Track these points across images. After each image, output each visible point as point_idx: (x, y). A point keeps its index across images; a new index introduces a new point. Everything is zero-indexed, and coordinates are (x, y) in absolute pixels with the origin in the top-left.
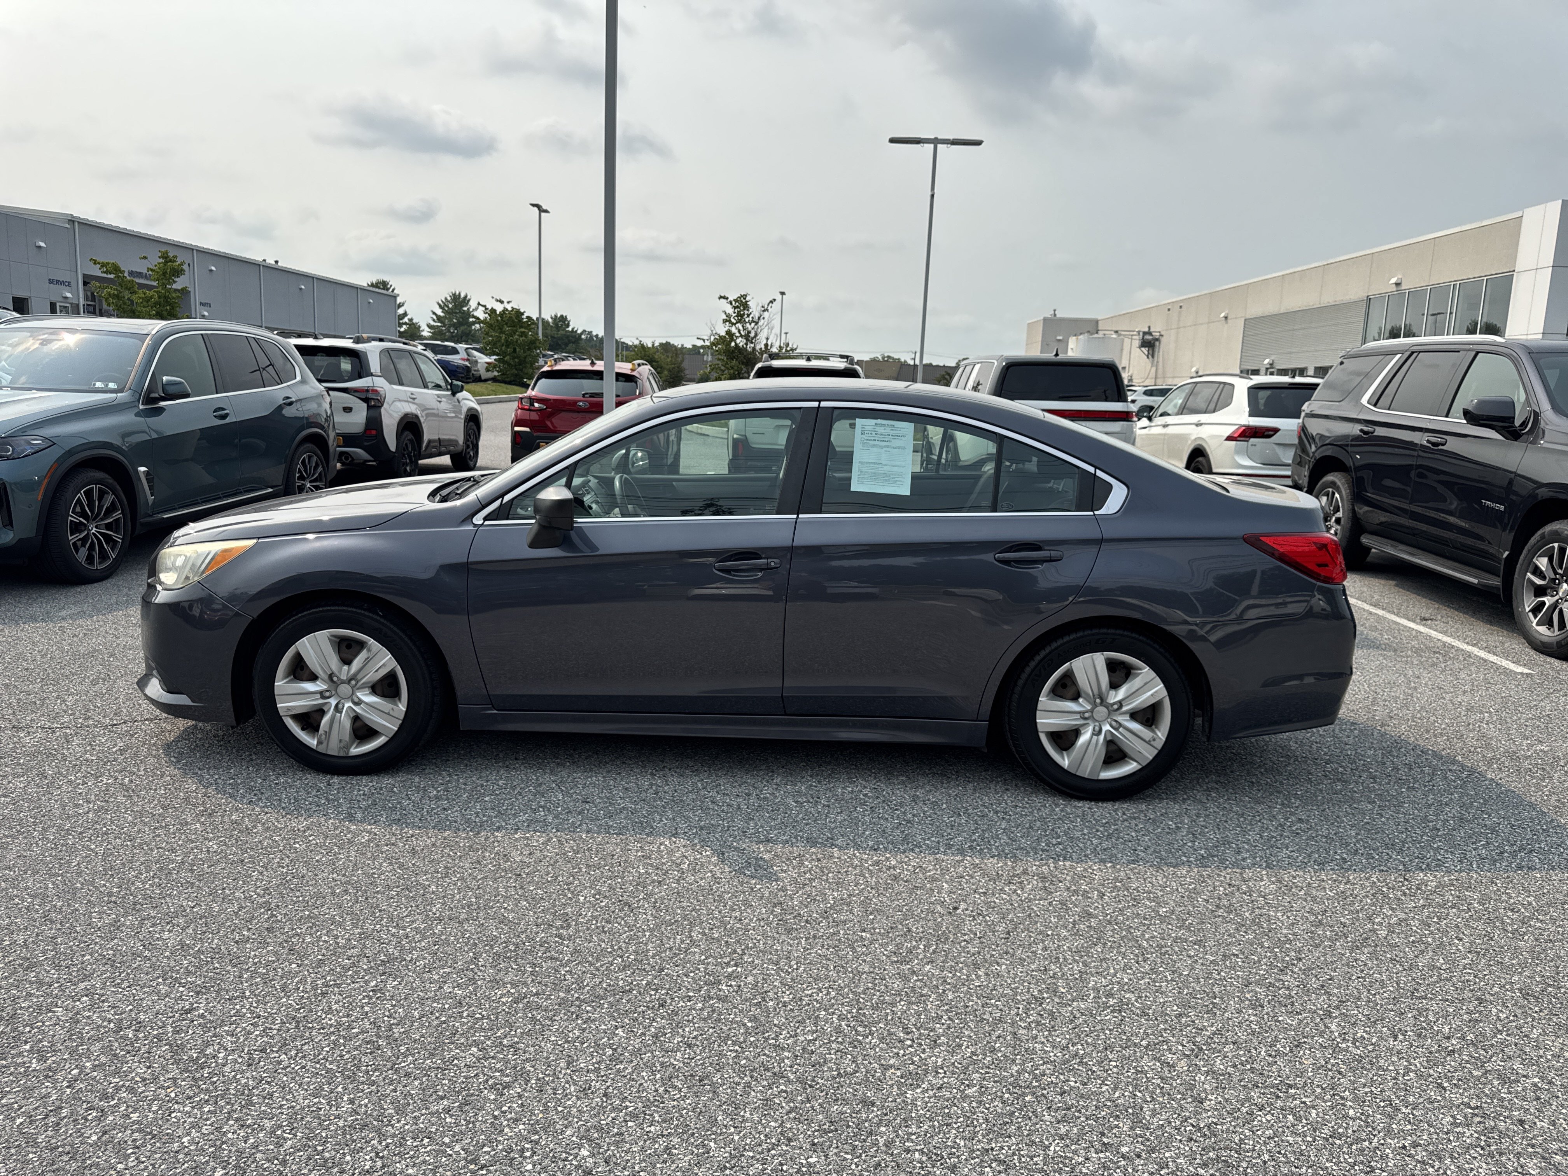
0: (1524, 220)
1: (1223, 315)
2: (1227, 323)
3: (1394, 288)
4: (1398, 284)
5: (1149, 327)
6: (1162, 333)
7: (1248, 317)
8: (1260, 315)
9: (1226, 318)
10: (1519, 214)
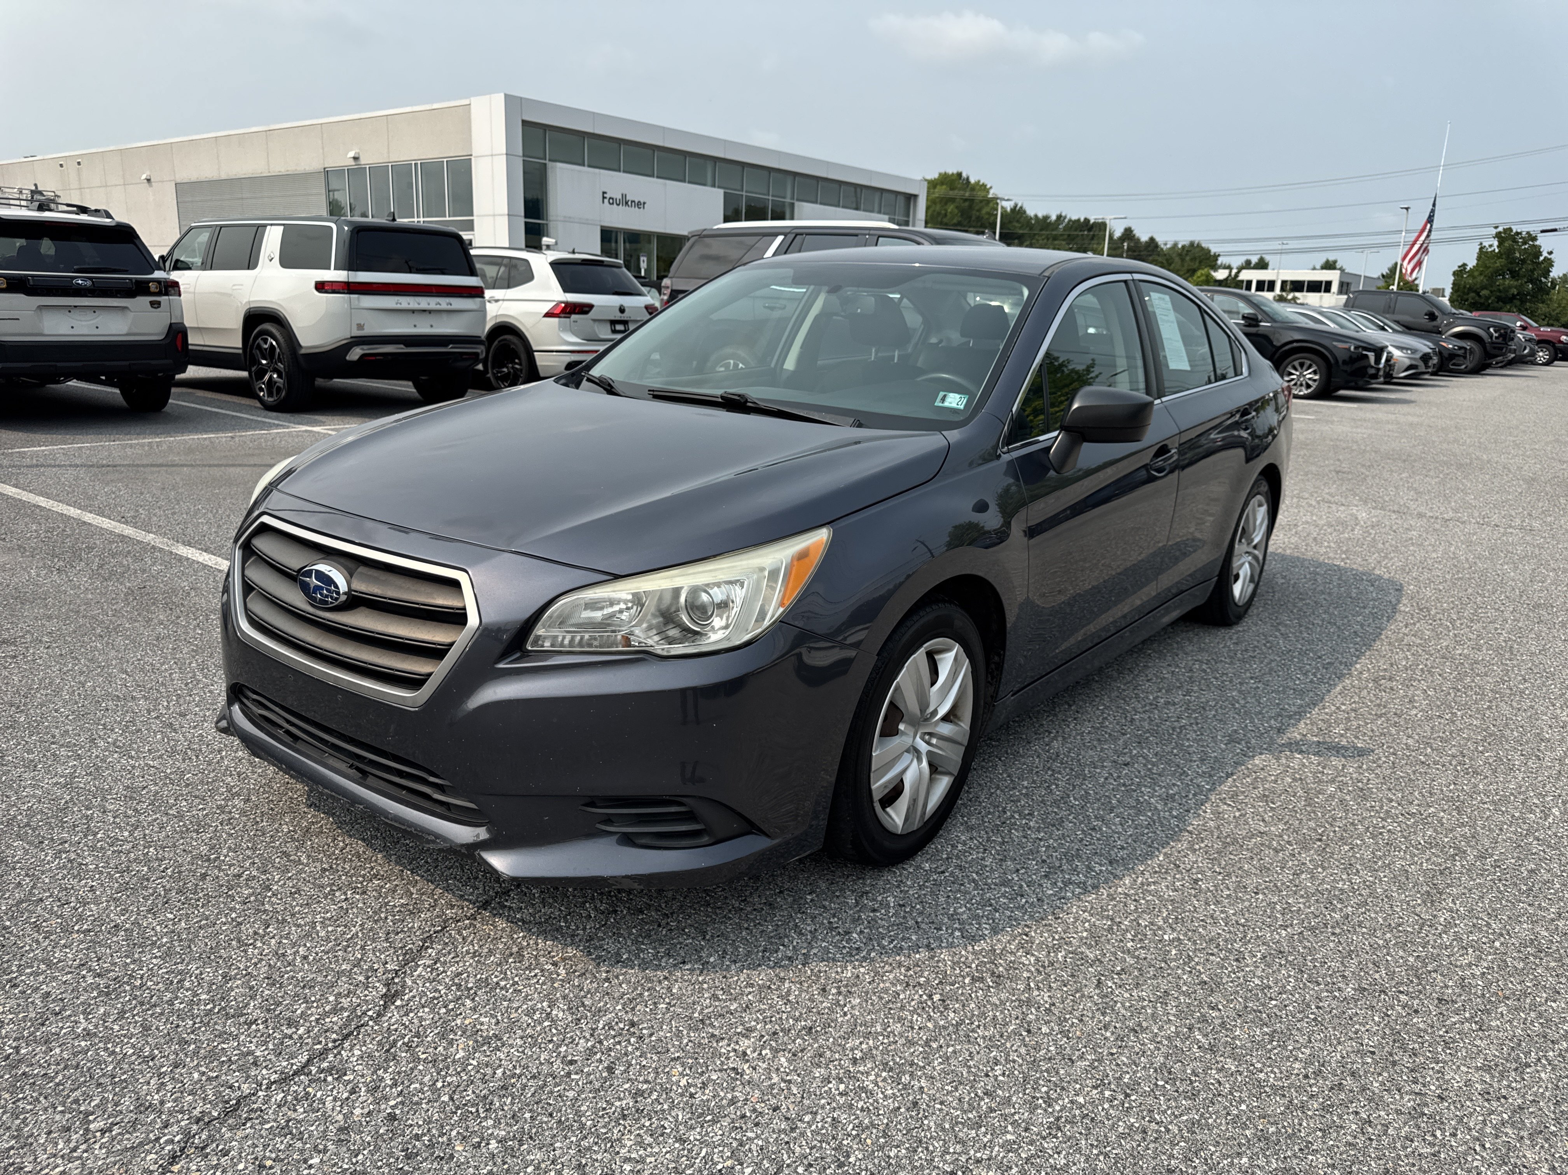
0: (472, 106)
1: (144, 177)
2: (151, 186)
3: (352, 162)
4: (356, 159)
5: (36, 185)
6: (58, 193)
7: (179, 181)
8: (194, 179)
9: (149, 180)
10: (466, 102)
